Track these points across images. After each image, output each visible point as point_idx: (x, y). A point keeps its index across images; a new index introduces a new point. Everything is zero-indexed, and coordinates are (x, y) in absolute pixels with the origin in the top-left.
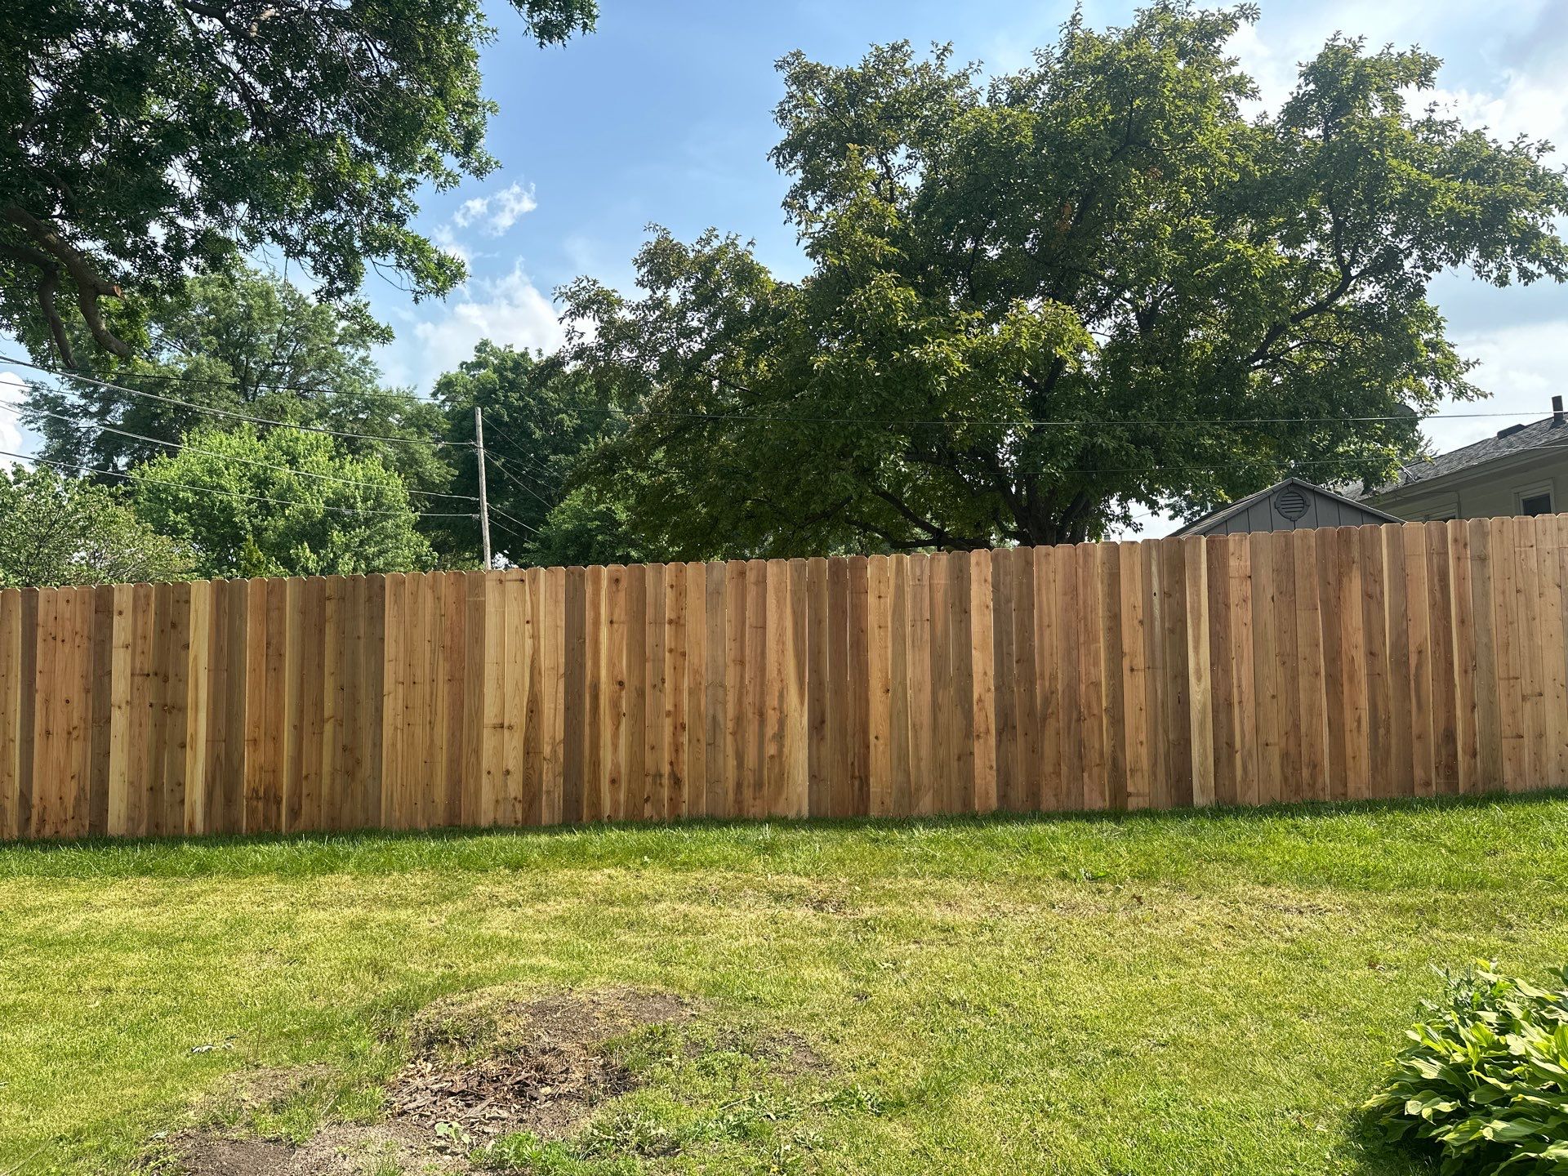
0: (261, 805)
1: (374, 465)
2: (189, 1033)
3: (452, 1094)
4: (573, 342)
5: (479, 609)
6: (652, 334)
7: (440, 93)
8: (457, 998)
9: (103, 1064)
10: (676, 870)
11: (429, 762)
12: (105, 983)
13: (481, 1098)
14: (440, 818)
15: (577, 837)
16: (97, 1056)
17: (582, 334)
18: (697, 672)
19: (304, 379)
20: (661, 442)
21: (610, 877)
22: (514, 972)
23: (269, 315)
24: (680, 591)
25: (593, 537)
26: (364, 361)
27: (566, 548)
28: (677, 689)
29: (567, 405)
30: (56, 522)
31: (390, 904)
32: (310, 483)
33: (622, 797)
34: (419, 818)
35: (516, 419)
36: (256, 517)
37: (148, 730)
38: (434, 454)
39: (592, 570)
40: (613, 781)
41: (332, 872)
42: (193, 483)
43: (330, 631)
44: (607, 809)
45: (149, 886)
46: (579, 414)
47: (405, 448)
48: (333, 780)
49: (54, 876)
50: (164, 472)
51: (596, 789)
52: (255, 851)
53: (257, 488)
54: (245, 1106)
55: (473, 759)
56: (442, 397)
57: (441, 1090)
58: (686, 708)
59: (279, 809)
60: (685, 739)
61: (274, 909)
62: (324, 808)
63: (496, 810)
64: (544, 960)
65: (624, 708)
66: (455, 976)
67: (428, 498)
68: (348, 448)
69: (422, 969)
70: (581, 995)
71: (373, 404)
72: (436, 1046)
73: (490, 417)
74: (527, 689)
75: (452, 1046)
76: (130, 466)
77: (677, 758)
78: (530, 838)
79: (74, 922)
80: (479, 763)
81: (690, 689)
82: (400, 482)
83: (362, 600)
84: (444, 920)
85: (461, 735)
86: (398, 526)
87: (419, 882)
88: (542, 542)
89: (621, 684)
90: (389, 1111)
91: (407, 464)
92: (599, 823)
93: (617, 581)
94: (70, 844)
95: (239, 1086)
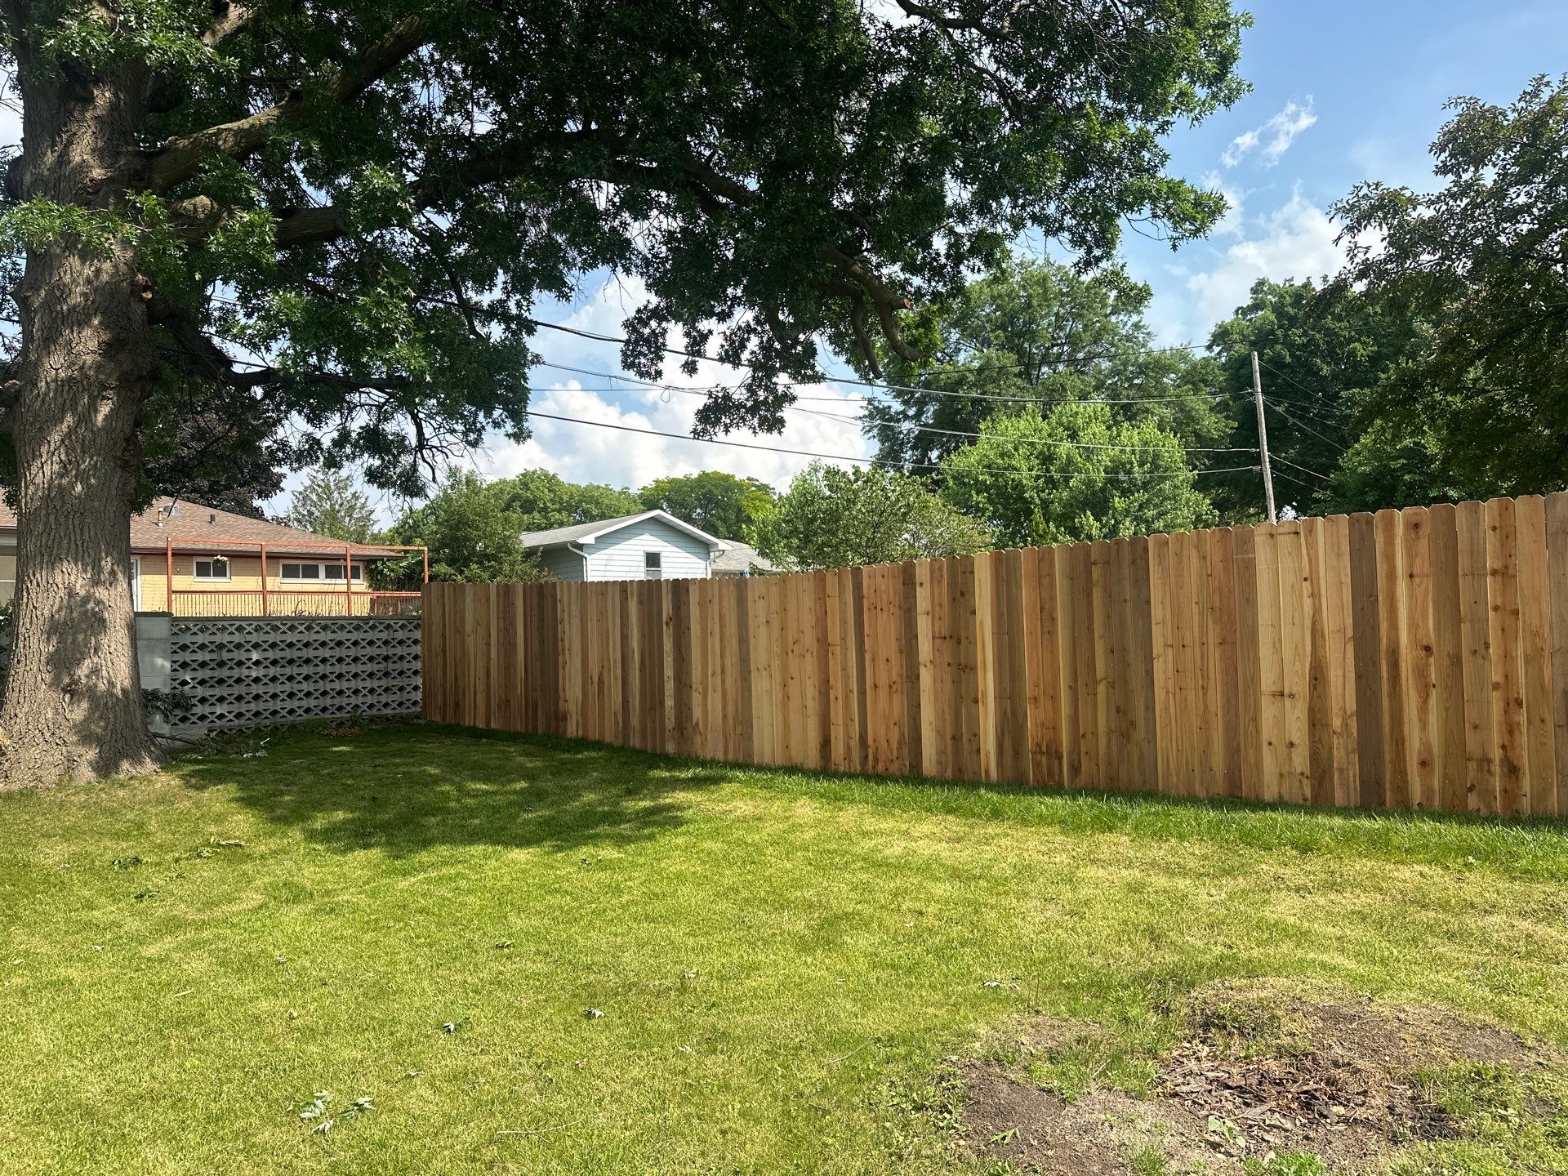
0: (1044, 760)
1: (1150, 429)
2: (982, 965)
3: (1229, 1087)
4: (1356, 260)
5: (1249, 566)
6: (1459, 227)
7: (1189, 22)
8: (1236, 982)
9: (914, 980)
10: (1514, 878)
11: (1205, 727)
12: (918, 906)
13: (1261, 1100)
14: (1219, 787)
15: (1379, 824)
16: (910, 971)
17: (1368, 248)
18: (1536, 634)
19: (1081, 355)
20: (1479, 354)
21: (1421, 874)
22: (1301, 966)
23: (1046, 300)
24: (1506, 534)
25: (1398, 479)
26: (1137, 326)
27: (1364, 493)
28: (1507, 656)
29: (1360, 333)
30: (884, 511)
31: (1168, 871)
32: (1089, 453)
33: (1436, 782)
34: (1197, 786)
35: (1299, 358)
36: (1043, 491)
37: (948, 686)
38: (1212, 409)
39: (1383, 516)
40: (1423, 764)
41: (1110, 831)
42: (989, 467)
43: (1097, 594)
44: (1416, 794)
45: (954, 824)
46: (1375, 339)
47: (1182, 408)
48: (1109, 740)
49: (884, 807)
50: (967, 459)
51: (1401, 771)
52: (1041, 803)
53: (1043, 464)
54: (1023, 1050)
55: (1251, 728)
56: (1217, 349)
57: (1217, 1079)
58: (1522, 680)
59: (1060, 764)
60: (1523, 717)
61: (1057, 860)
62: (1102, 767)
63: (1280, 785)
64: (1339, 960)
65: (1433, 677)
66: (1235, 958)
67: (1207, 455)
68: (1125, 415)
69: (1200, 944)
70: (1383, 1007)
71: (1147, 368)
72: (1213, 1030)
73: (1271, 360)
74: (1309, 652)
75: (1230, 1034)
76: (940, 457)
77: (1512, 741)
78: (1320, 819)
79: (897, 849)
80: (1258, 731)
81: (1526, 656)
82: (1176, 442)
83: (1126, 564)
84: (1224, 895)
85: (1237, 702)
86: (1176, 487)
87: (1197, 852)
88: (1335, 489)
89: (1428, 649)
90: (1159, 1089)
91: (1183, 423)
92: (1406, 810)
93: (1416, 526)
94: (896, 780)
95: (1019, 1028)
